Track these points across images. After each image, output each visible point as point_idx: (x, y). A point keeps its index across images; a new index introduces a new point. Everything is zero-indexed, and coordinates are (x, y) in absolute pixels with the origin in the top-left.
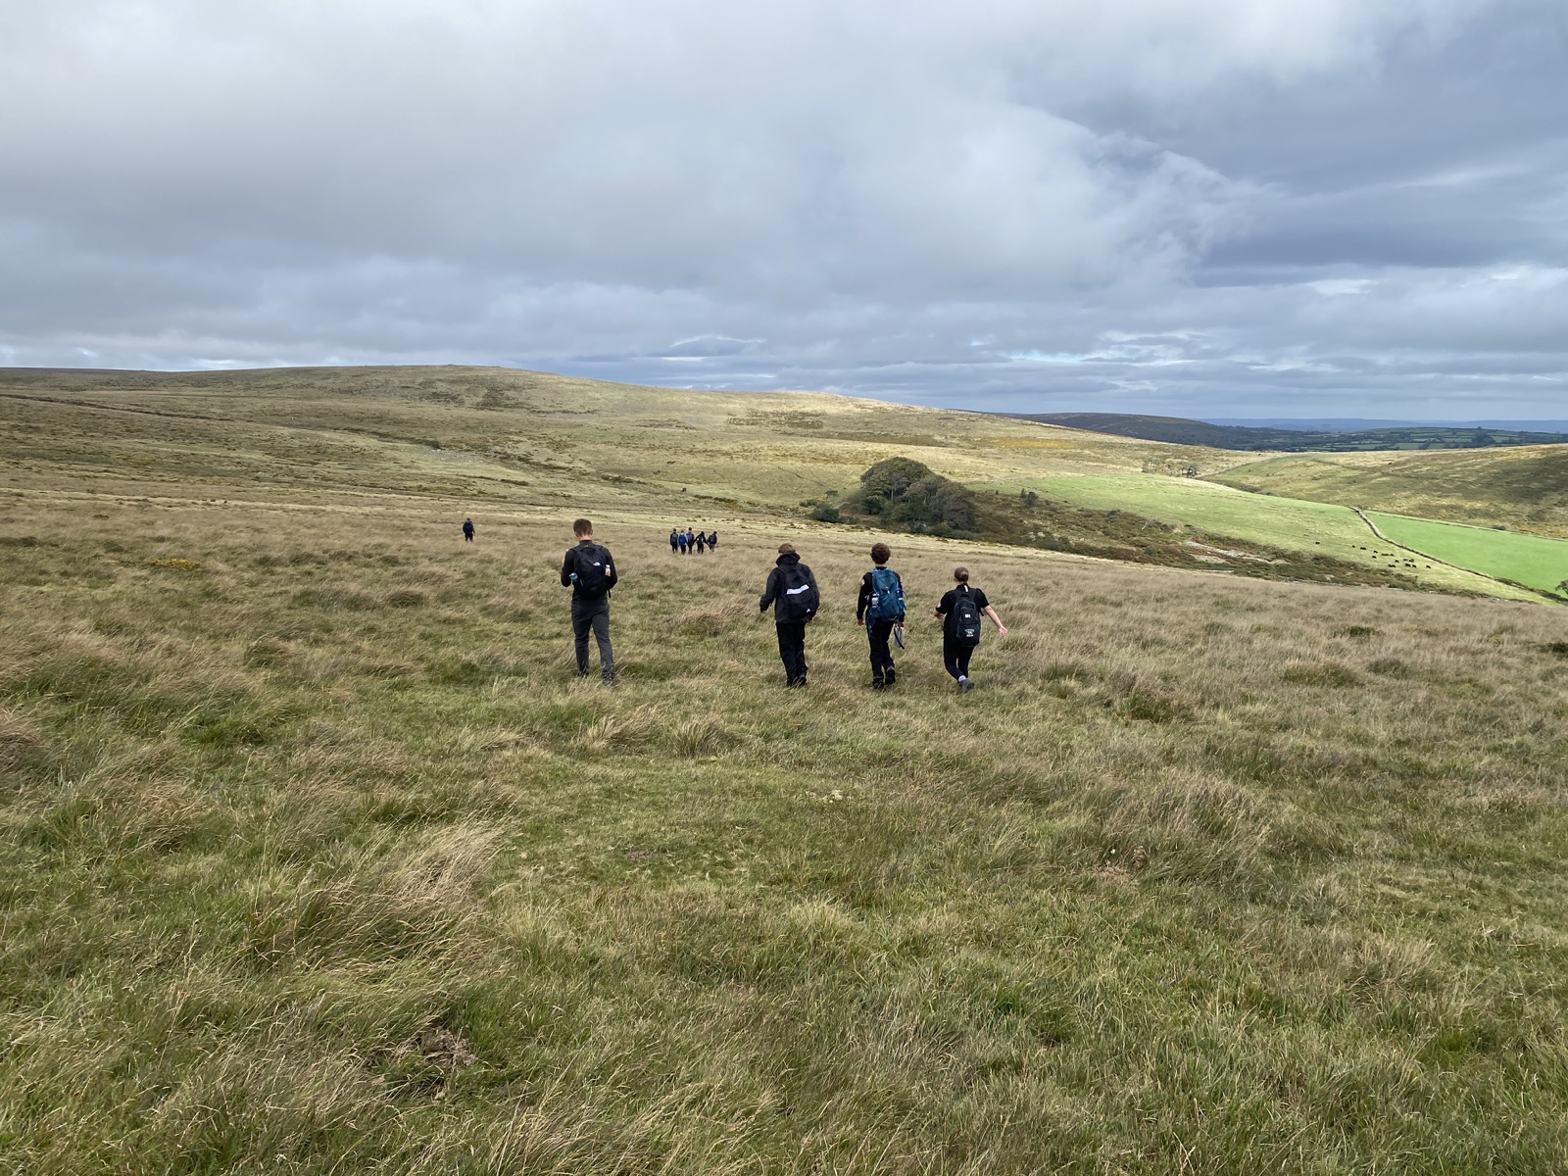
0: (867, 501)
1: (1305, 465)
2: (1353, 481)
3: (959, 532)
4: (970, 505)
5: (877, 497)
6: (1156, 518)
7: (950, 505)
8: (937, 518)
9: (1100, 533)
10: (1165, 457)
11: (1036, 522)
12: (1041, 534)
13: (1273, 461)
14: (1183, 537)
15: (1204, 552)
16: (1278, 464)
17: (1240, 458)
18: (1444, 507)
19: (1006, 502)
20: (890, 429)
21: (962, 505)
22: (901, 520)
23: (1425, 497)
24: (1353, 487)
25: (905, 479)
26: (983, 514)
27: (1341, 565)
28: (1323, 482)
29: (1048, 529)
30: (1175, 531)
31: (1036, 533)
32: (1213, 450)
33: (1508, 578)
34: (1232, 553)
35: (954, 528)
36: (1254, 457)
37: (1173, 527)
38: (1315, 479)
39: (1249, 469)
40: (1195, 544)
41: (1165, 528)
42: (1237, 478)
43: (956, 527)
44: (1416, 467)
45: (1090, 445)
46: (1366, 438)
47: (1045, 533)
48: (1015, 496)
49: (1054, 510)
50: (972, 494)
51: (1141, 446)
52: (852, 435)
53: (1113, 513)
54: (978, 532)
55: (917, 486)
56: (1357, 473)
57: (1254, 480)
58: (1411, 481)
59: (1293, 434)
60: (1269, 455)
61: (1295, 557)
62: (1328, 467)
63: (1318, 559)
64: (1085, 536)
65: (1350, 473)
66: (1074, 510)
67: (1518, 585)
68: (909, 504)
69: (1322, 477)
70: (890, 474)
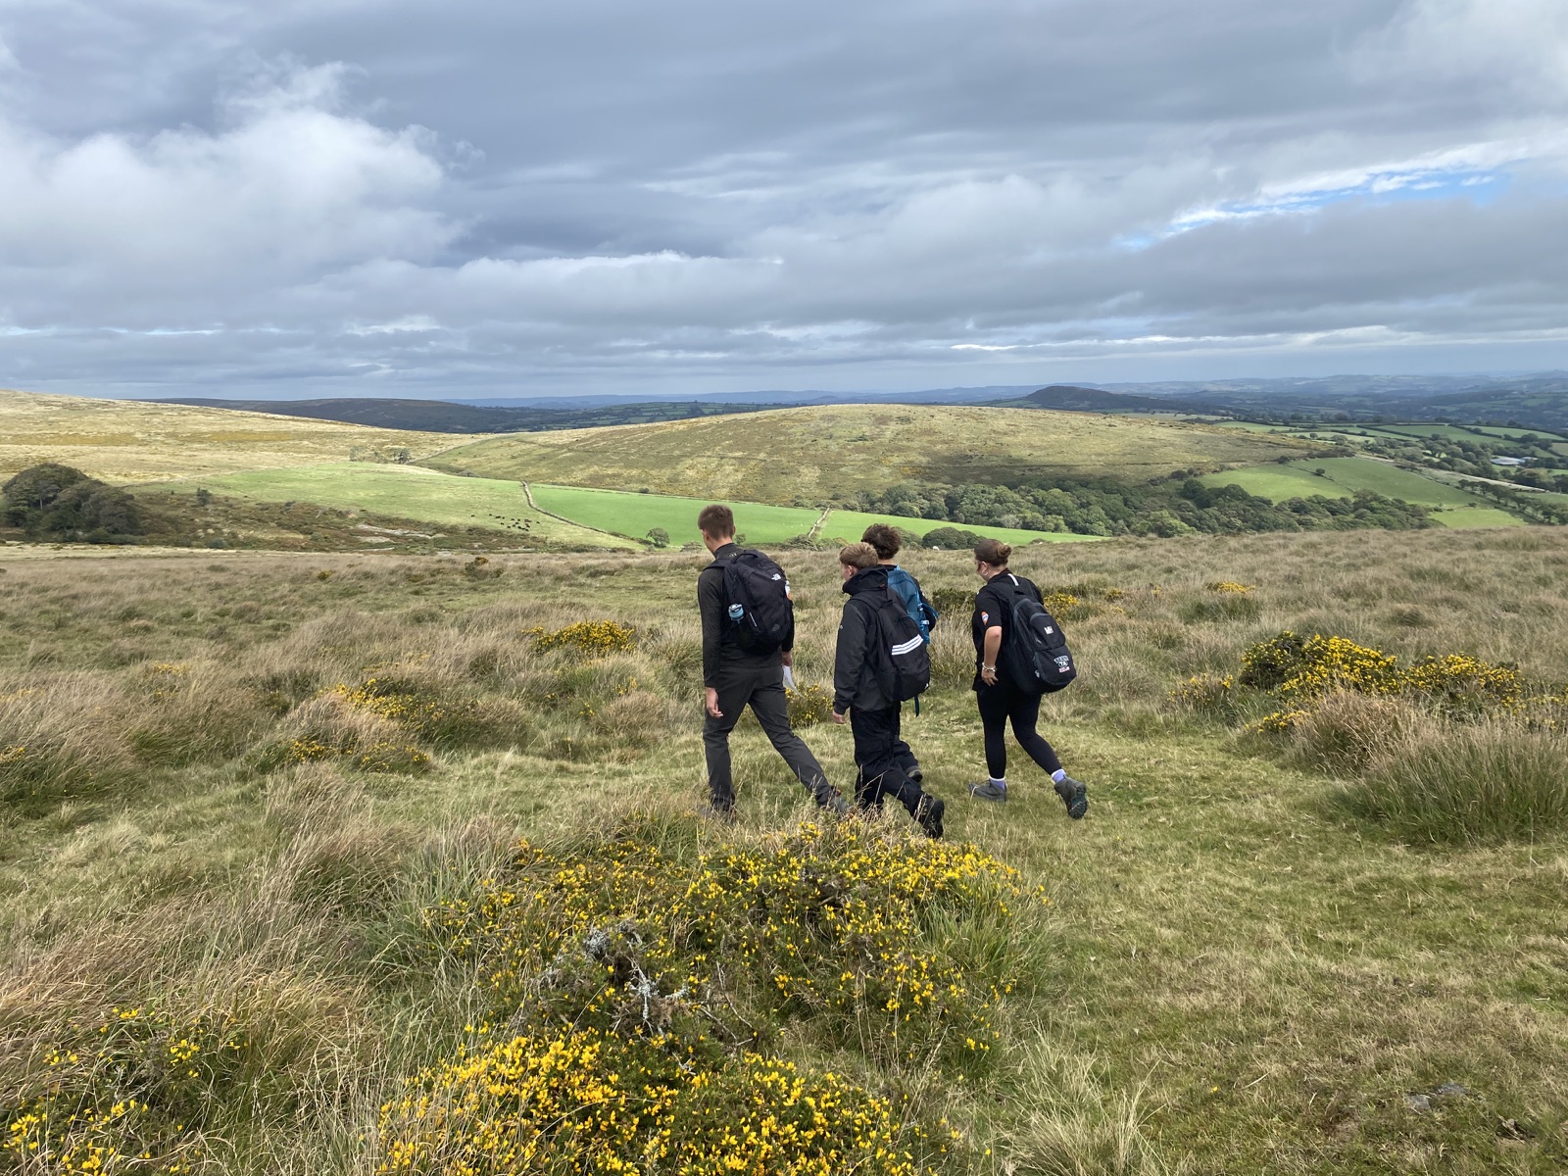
0: (9, 513)
1: (509, 445)
2: (543, 458)
3: (117, 536)
4: (129, 508)
5: (21, 508)
6: (333, 505)
7: (106, 510)
8: (93, 524)
9: (272, 524)
10: (384, 444)
11: (208, 519)
12: (211, 531)
13: (483, 442)
14: (358, 520)
15: (372, 534)
16: (485, 445)
17: (453, 442)
18: (608, 476)
19: (182, 500)
20: (81, 428)
21: (119, 508)
22: (53, 529)
23: (596, 468)
24: (543, 463)
25: (55, 487)
26: (151, 516)
27: (490, 534)
28: (519, 460)
29: (219, 525)
30: (350, 516)
31: (205, 530)
32: (431, 435)
33: (617, 531)
34: (398, 532)
35: (113, 533)
36: (467, 440)
37: (348, 513)
38: (513, 457)
39: (460, 451)
40: (367, 527)
41: (341, 515)
42: (446, 461)
43: (116, 531)
44: (595, 443)
45: (309, 435)
46: (605, 414)
47: (215, 529)
48: (191, 495)
49: (231, 506)
50: (131, 497)
51: (362, 434)
52: (30, 437)
53: (288, 504)
54: (142, 534)
55: (66, 494)
56: (549, 450)
57: (462, 462)
58: (587, 453)
59: (542, 412)
60: (482, 437)
61: (453, 530)
62: (528, 446)
63: (470, 530)
64: (256, 529)
65: (543, 451)
66: (252, 504)
67: (624, 536)
68: (58, 513)
69: (520, 456)
70: (35, 482)
